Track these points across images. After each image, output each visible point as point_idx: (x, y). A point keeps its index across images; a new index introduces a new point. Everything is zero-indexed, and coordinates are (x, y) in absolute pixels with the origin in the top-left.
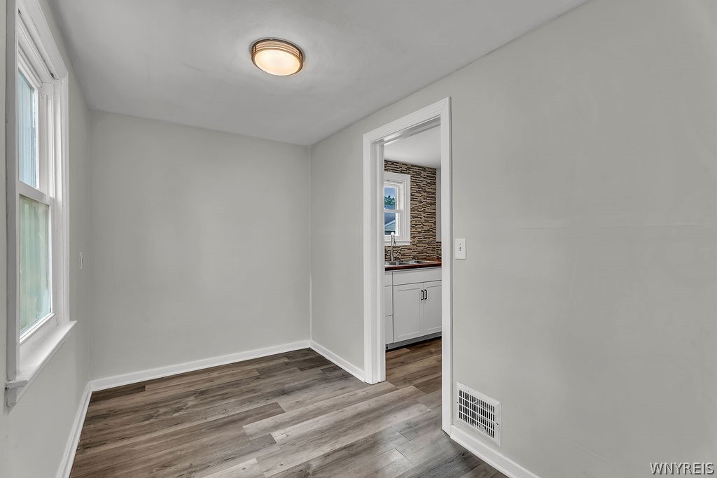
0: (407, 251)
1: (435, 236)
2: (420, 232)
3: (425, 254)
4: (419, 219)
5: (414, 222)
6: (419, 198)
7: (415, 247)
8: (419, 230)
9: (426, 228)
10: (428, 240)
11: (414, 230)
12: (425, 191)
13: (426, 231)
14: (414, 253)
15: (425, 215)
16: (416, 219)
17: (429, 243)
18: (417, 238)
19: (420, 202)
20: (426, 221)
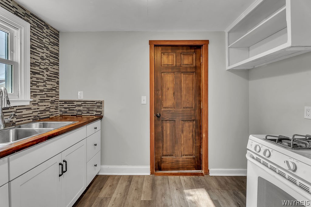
0: (25, 112)
1: (58, 95)
2: (42, 91)
3: (48, 113)
4: (41, 77)
5: (34, 79)
6: (41, 55)
7: (36, 107)
8: (41, 88)
9: (49, 87)
10: (51, 99)
11: (34, 87)
12: (47, 49)
13: (49, 90)
14: (35, 114)
15: (48, 73)
16: (37, 76)
17: (52, 102)
18: (38, 97)
19: (42, 58)
20: (49, 80)
